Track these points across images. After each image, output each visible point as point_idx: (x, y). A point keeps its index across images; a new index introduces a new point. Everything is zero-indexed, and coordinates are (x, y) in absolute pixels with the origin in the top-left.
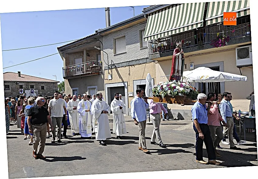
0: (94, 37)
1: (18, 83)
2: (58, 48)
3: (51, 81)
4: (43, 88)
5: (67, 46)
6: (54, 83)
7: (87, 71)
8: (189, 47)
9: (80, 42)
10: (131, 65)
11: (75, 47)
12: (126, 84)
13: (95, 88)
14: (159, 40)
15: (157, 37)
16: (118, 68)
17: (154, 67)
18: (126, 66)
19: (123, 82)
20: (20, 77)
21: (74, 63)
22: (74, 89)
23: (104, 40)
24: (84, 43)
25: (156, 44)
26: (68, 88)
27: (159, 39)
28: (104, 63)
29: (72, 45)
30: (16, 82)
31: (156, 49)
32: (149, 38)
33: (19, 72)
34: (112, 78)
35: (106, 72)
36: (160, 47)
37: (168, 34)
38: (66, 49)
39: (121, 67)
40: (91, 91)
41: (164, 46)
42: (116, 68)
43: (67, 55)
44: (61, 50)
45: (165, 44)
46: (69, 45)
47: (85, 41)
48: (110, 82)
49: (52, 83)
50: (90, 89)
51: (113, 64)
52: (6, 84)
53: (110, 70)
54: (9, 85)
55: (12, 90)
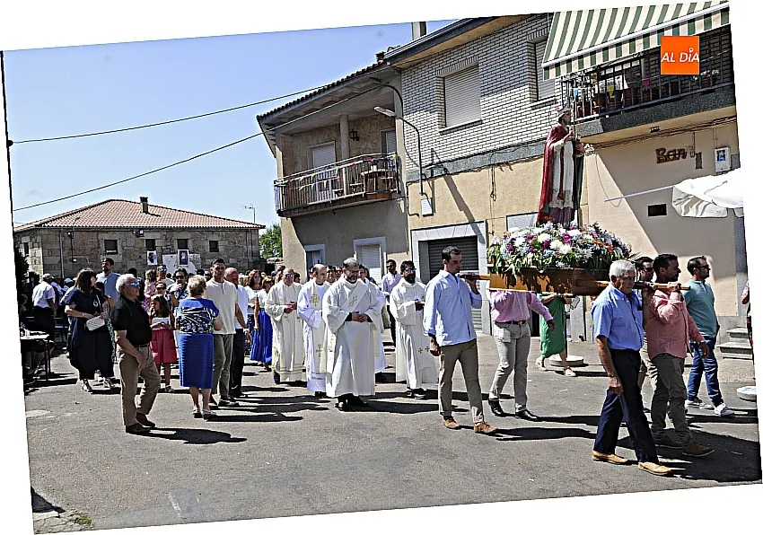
0: (374, 74)
1: (141, 232)
2: (259, 118)
3: (238, 225)
4: (214, 246)
5: (285, 111)
6: (246, 230)
7: (350, 190)
8: (712, 91)
9: (328, 96)
10: (499, 164)
11: (310, 111)
12: (482, 227)
13: (377, 245)
14: (599, 73)
15: (593, 61)
16: (455, 173)
18: (480, 169)
19: (472, 222)
20: (147, 213)
21: (309, 165)
22: (312, 248)
23: (406, 85)
24: (342, 98)
25: (587, 85)
26: (292, 247)
27: (598, 69)
28: (405, 162)
29: (301, 104)
30: (137, 231)
31: (587, 104)
32: (563, 68)
33: (144, 200)
34: (434, 211)
35: (414, 190)
36: (601, 97)
37: (632, 48)
38: (282, 120)
39: (465, 171)
40: (365, 253)
41: (618, 93)
42: (447, 174)
43: (288, 139)
44: (270, 123)
45: (621, 83)
46: (293, 108)
47: (343, 90)
48: (429, 222)
49: (241, 229)
50: (360, 247)
51: (436, 161)
52: (106, 236)
53: (425, 184)
54: (116, 241)
55: (124, 255)
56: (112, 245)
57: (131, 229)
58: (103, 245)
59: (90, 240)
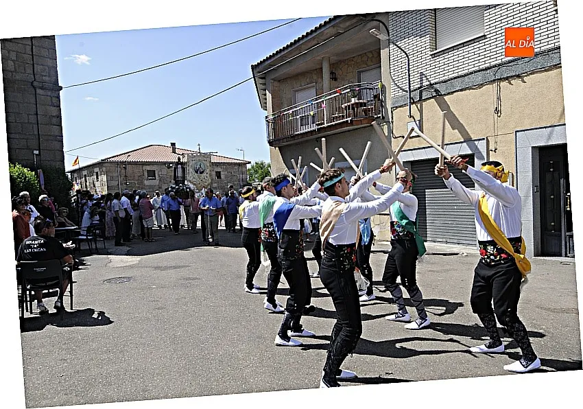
1: (171, 165)
2: (253, 68)
3: (234, 161)
4: (218, 175)
5: (276, 58)
6: (239, 165)
7: (330, 120)
10: (507, 78)
12: (481, 145)
16: (449, 94)
18: (481, 86)
20: (175, 153)
21: (292, 102)
28: (390, 88)
29: (290, 49)
30: (168, 165)
33: (173, 145)
35: (399, 114)
39: (461, 90)
42: (438, 96)
43: (276, 84)
46: (283, 53)
47: (328, 31)
48: (416, 143)
49: (235, 164)
51: (426, 83)
52: (148, 168)
53: (413, 106)
54: (154, 171)
55: (161, 181)
56: (152, 174)
57: (165, 163)
58: (146, 174)
59: (137, 170)
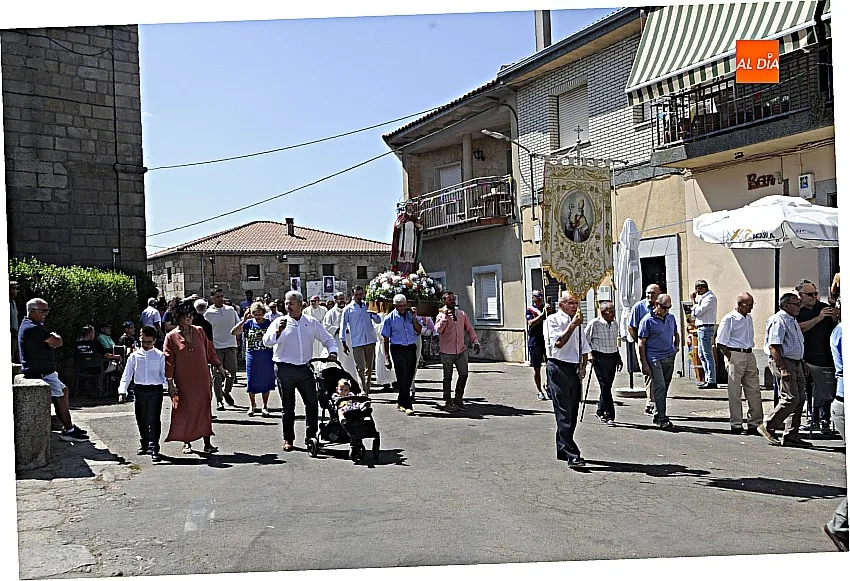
0: (490, 93)
1: (285, 257)
2: (386, 138)
4: (361, 272)
5: (410, 130)
7: (471, 213)
8: (781, 118)
9: (448, 115)
11: (434, 130)
13: (493, 274)
14: (698, 92)
15: (692, 81)
17: (681, 191)
20: (293, 235)
21: (436, 185)
23: (521, 103)
24: (463, 117)
28: (520, 183)
29: (424, 124)
30: (280, 255)
31: (673, 129)
33: (290, 221)
35: (527, 213)
36: (686, 123)
37: (727, 68)
38: (408, 140)
40: (482, 281)
41: (707, 116)
43: (415, 159)
44: (395, 141)
45: (711, 107)
46: (417, 127)
47: (462, 110)
50: (479, 275)
52: (249, 261)
53: (538, 209)
54: (258, 266)
55: (267, 282)
56: (254, 270)
57: (274, 253)
58: (245, 271)
59: (232, 265)
